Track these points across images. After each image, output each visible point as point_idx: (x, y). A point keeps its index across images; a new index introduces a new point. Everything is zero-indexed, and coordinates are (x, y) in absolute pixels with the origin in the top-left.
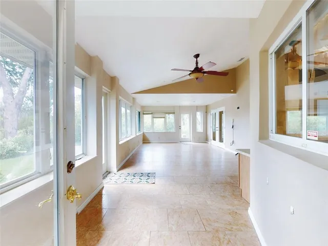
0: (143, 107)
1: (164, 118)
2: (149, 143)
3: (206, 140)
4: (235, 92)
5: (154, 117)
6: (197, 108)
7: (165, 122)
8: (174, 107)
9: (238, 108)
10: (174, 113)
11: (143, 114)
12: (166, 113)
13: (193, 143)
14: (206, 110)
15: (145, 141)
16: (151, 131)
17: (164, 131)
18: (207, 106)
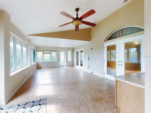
0: (36, 47)
1: (50, 53)
2: (41, 68)
3: (73, 65)
4: (90, 41)
5: (44, 53)
6: (69, 49)
7: (51, 56)
8: (56, 47)
9: (92, 49)
10: (56, 51)
11: (37, 51)
12: (52, 51)
13: (67, 67)
14: (73, 50)
15: (38, 67)
16: (42, 61)
17: (50, 61)
18: (73, 48)
